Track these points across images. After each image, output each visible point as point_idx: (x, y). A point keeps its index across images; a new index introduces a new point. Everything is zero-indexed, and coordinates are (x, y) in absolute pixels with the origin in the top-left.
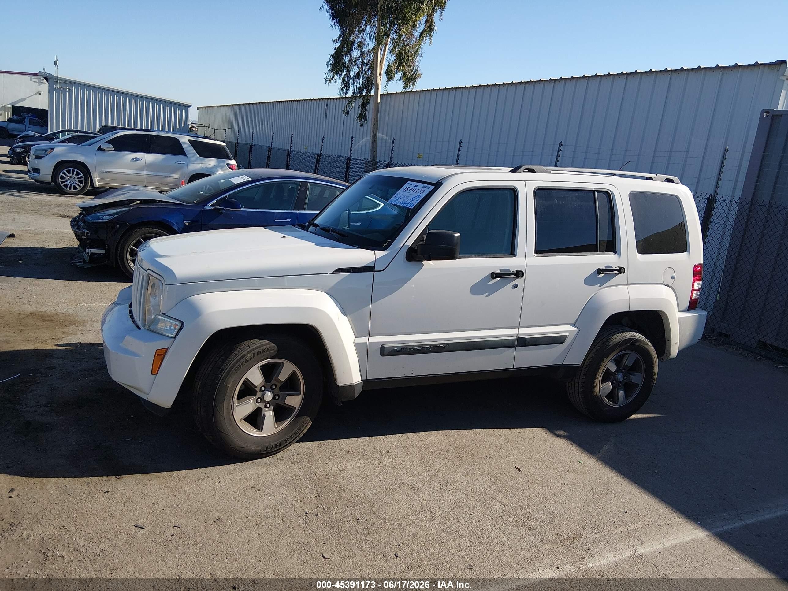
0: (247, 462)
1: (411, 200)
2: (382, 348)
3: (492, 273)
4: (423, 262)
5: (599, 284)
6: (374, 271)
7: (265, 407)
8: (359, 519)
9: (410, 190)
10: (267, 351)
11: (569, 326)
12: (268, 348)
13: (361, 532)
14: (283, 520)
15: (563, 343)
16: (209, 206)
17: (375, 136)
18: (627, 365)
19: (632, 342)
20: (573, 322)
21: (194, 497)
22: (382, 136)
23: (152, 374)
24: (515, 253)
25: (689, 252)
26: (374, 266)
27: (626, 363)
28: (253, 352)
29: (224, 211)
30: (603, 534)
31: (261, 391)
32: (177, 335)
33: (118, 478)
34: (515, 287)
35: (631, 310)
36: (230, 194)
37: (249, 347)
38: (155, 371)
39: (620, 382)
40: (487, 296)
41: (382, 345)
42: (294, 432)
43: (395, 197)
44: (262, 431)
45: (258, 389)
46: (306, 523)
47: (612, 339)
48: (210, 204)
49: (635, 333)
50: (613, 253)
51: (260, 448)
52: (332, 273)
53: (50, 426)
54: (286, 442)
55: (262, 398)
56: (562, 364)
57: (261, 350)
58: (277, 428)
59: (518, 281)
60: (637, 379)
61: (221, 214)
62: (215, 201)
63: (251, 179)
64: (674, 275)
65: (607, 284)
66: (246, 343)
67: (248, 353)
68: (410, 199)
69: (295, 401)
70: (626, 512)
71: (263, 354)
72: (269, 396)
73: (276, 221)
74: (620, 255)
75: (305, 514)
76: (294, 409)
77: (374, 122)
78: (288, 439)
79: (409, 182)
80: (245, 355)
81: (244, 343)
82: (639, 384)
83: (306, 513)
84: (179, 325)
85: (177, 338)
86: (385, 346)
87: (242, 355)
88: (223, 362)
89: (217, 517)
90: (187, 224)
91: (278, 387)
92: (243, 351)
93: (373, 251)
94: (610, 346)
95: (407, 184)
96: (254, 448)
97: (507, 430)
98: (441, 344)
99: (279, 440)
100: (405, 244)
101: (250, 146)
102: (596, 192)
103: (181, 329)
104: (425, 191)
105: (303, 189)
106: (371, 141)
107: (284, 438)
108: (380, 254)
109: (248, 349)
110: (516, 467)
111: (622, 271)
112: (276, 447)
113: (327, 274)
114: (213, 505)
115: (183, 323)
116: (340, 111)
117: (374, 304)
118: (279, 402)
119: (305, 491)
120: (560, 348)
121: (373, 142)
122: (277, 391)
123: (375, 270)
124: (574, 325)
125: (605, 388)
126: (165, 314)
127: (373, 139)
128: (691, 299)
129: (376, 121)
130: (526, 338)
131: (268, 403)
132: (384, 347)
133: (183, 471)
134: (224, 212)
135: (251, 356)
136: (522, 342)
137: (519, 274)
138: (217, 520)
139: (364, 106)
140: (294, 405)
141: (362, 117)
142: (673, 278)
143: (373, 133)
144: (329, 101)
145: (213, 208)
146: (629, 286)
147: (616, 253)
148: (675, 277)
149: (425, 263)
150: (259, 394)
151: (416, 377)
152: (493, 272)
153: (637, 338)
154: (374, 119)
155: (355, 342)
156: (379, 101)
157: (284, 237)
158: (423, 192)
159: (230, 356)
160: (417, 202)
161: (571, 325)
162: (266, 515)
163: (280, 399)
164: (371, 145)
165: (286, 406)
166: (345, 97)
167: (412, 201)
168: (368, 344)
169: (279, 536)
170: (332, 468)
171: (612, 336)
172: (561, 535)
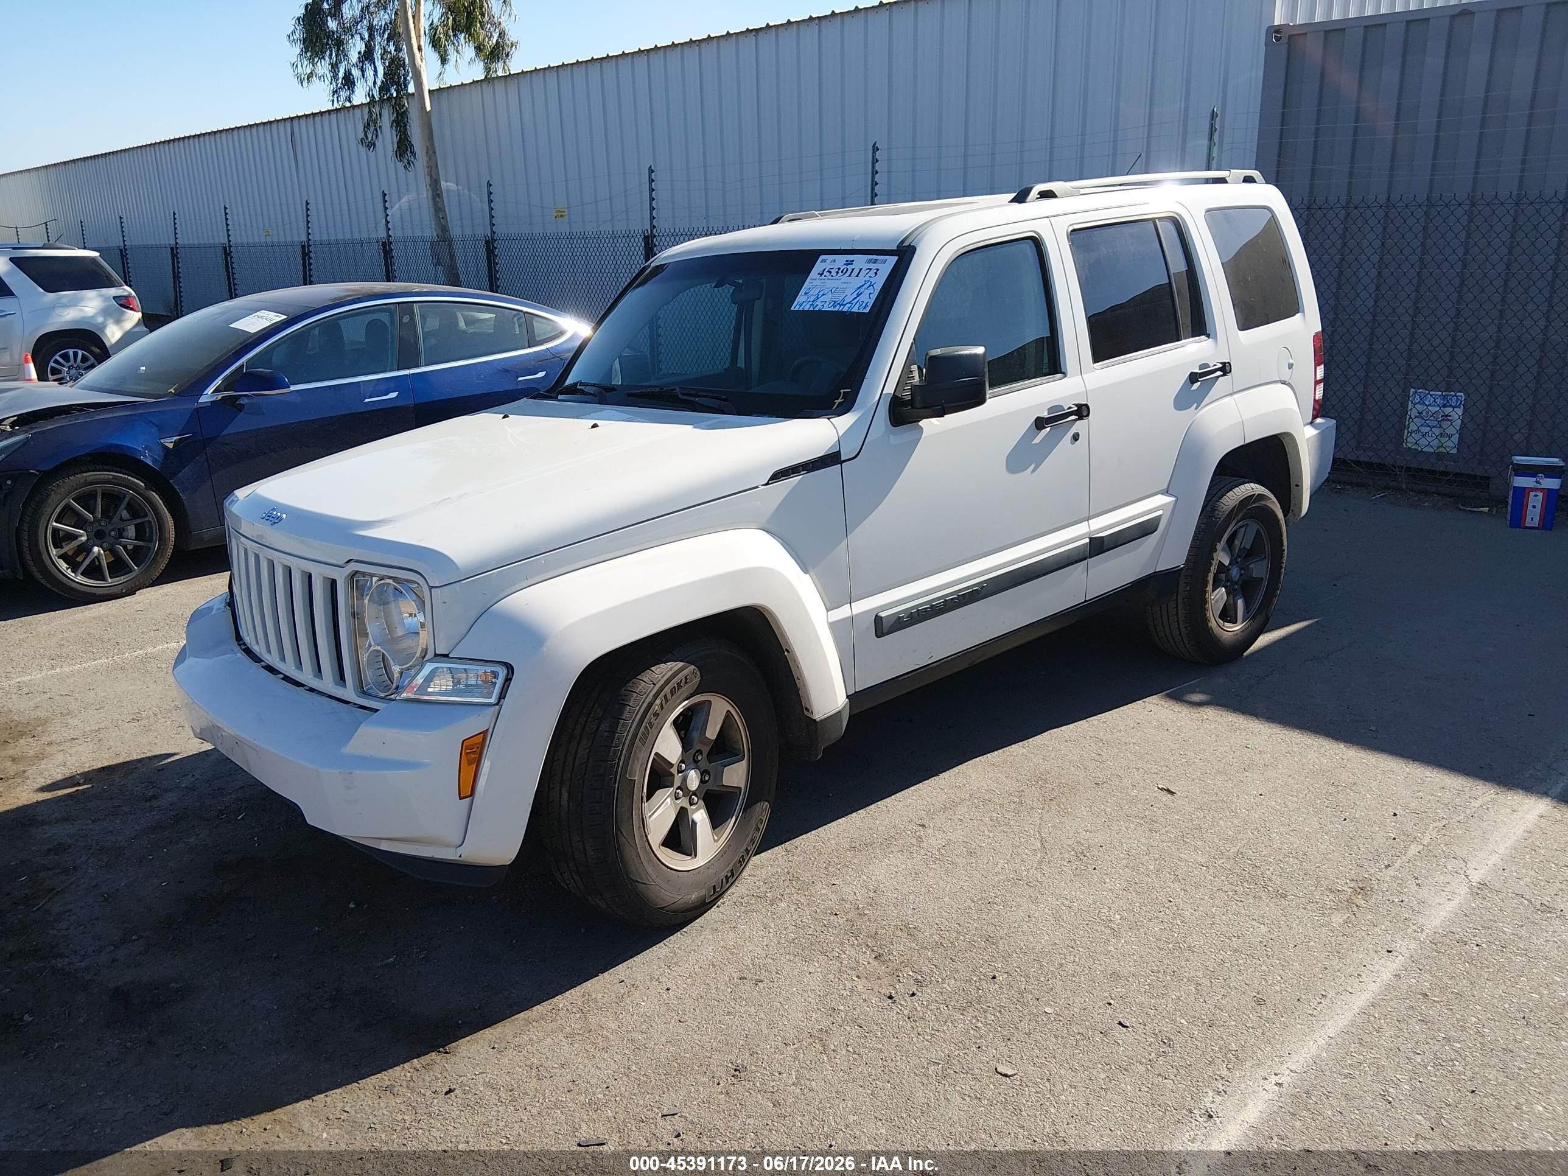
0: (685, 930)
1: (855, 295)
2: (878, 620)
3: (1036, 420)
4: (920, 423)
5: (1195, 405)
6: (842, 462)
7: (691, 804)
8: (994, 978)
9: (837, 273)
10: (686, 682)
11: (1160, 496)
12: (686, 677)
13: (1021, 1000)
14: (861, 1027)
15: (1156, 530)
16: (209, 395)
17: (435, 185)
18: (1244, 547)
19: (1253, 503)
20: (1165, 486)
21: (645, 1039)
22: (447, 186)
23: (461, 798)
24: (1063, 371)
25: (1303, 312)
26: (839, 452)
27: (1243, 545)
28: (663, 694)
29: (246, 401)
30: (1397, 865)
31: (679, 772)
32: (502, 696)
33: (446, 1053)
34: (1076, 437)
35: (1247, 441)
36: (250, 360)
37: (654, 684)
38: (468, 791)
39: (1236, 583)
40: (1034, 471)
41: (876, 616)
42: (749, 839)
43: (806, 293)
44: (696, 856)
45: (674, 770)
46: (909, 1018)
47: (1221, 504)
48: (210, 390)
49: (1252, 485)
50: (1203, 337)
51: (703, 892)
52: (767, 484)
53: (178, 985)
54: (741, 865)
55: (683, 787)
56: (1155, 572)
57: (676, 685)
58: (718, 840)
59: (1080, 426)
60: (1259, 569)
61: (241, 411)
62: (218, 381)
63: (285, 317)
64: (1291, 361)
65: (1206, 400)
66: (646, 676)
67: (656, 696)
68: (849, 292)
69: (738, 775)
70: (1395, 815)
71: (680, 692)
72: (693, 779)
73: (367, 400)
74: (1215, 338)
75: (890, 1001)
76: (738, 793)
77: (427, 152)
78: (743, 856)
79: (822, 257)
80: (651, 705)
81: (639, 677)
82: (1263, 579)
83: (891, 997)
84: (502, 673)
85: (506, 703)
86: (883, 614)
87: (645, 705)
88: (613, 731)
89: (730, 1065)
90: (171, 446)
91: (705, 755)
92: (644, 696)
93: (827, 420)
94: (1222, 518)
95: (822, 262)
96: (694, 896)
97: (1083, 724)
98: (974, 585)
99: (729, 864)
100: (884, 392)
101: (121, 250)
102: (1157, 221)
103: (508, 680)
104: (878, 270)
105: (406, 319)
106: (430, 196)
107: (737, 858)
108: (845, 422)
109: (653, 688)
110: (1159, 788)
111: (1228, 369)
112: (727, 882)
113: (757, 487)
114: (699, 1043)
115: (510, 668)
116: (352, 138)
117: (853, 534)
118: (709, 786)
119: (847, 952)
120: (1153, 539)
121: (434, 199)
122: (704, 764)
123: (842, 459)
124: (1166, 492)
125: (1218, 599)
126: (446, 656)
127: (433, 191)
128: (1315, 400)
129: (431, 152)
130: (1103, 537)
131: (694, 793)
132: (881, 618)
133: (572, 991)
134: (246, 403)
135: (661, 703)
136: (1098, 546)
137: (1082, 411)
138: (736, 1070)
139: (401, 122)
140: (737, 784)
141: (404, 147)
142: (1291, 366)
143: (431, 176)
144: (295, 122)
145: (219, 397)
146: (1236, 396)
147: (1208, 336)
148: (1293, 365)
149: (923, 423)
150: (678, 778)
151: (935, 664)
152: (1038, 417)
153: (1257, 493)
154: (427, 147)
155: (830, 620)
156: (428, 108)
157: (595, 426)
158: (876, 274)
159: (621, 713)
160: (874, 297)
161: (1162, 494)
162: (820, 1027)
163: (711, 777)
164: (431, 204)
165: (726, 790)
166: (351, 106)
167: (858, 295)
168: (851, 620)
169: (885, 1063)
170: (853, 889)
171: (1221, 498)
172: (1339, 891)
